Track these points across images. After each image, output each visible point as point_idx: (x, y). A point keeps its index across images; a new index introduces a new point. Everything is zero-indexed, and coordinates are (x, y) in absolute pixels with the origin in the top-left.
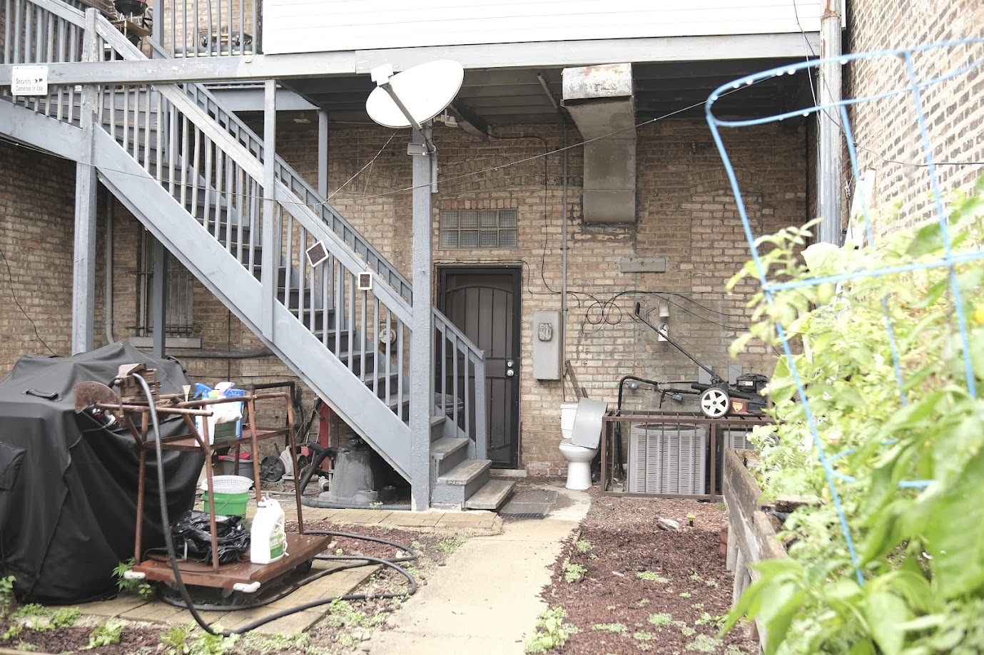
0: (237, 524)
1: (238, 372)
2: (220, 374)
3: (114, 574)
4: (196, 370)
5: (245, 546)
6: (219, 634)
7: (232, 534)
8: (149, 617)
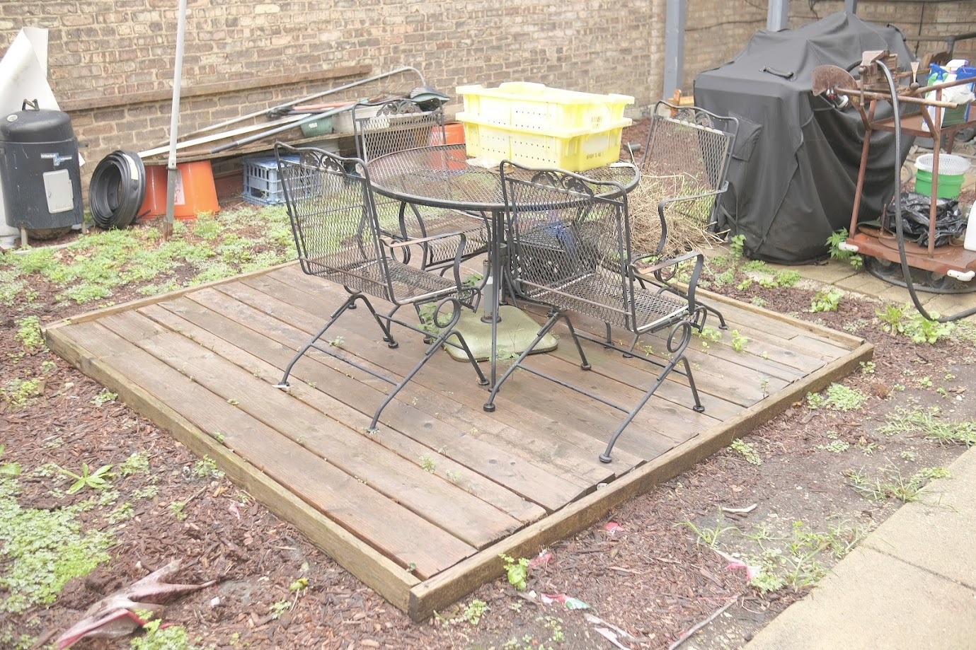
0: (954, 208)
1: (933, 17)
2: (911, 19)
3: (828, 243)
4: (884, 15)
5: (960, 231)
6: (935, 320)
7: (947, 218)
8: (861, 289)
